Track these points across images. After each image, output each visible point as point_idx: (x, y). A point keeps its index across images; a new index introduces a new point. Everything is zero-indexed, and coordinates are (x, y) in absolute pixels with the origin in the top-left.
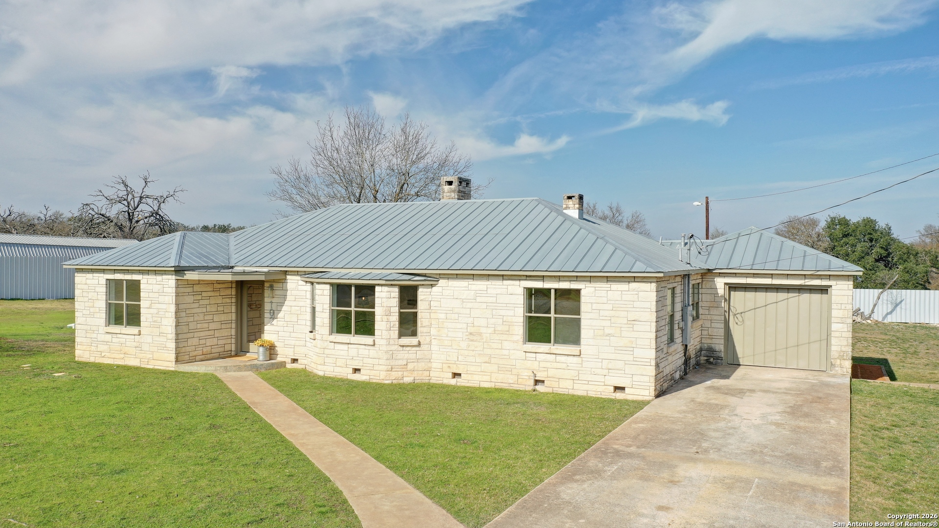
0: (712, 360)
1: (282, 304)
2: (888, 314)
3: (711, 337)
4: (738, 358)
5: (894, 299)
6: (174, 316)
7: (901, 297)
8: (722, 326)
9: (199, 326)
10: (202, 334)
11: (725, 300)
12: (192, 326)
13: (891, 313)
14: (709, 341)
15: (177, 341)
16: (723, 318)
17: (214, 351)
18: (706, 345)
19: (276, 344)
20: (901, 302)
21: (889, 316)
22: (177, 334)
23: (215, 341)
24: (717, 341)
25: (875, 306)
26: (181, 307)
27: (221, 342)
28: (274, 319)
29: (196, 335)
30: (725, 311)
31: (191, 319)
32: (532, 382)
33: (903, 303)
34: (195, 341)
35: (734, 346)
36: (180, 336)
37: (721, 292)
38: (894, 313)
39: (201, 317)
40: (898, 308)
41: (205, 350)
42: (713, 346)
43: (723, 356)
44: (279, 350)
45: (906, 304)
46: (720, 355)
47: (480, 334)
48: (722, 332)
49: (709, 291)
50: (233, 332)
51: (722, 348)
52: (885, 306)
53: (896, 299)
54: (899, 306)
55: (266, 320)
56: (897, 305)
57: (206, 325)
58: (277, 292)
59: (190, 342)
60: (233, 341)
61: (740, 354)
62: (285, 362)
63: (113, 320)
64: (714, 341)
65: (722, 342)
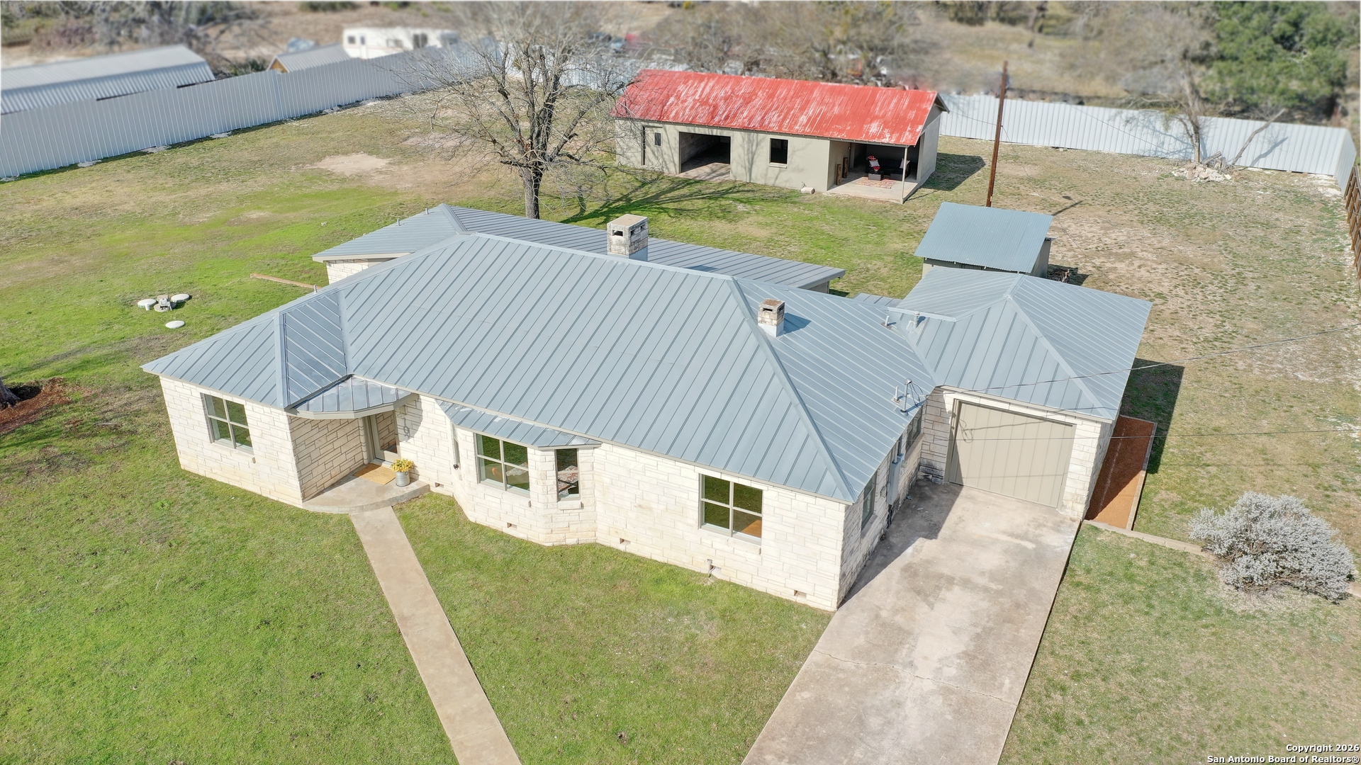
0: (931, 477)
1: (418, 424)
2: (1260, 157)
3: (932, 453)
4: (961, 478)
5: (1275, 136)
6: (292, 454)
7: (1285, 134)
8: (947, 443)
9: (322, 451)
10: (327, 458)
11: (954, 415)
12: (314, 455)
13: (1266, 155)
14: (929, 457)
15: (301, 478)
16: (948, 436)
17: (343, 469)
18: (925, 461)
19: (416, 464)
20: (1283, 141)
21: (1262, 160)
22: (299, 472)
23: (343, 457)
24: (939, 459)
25: (1243, 150)
26: (298, 441)
27: (349, 456)
28: (409, 437)
29: (320, 462)
30: (952, 428)
31: (313, 448)
32: (708, 567)
33: (1285, 143)
34: (321, 468)
35: (959, 465)
36: (303, 472)
37: (949, 407)
38: (1270, 156)
39: (323, 440)
40: (1277, 150)
41: (333, 473)
42: (933, 463)
43: (943, 475)
44: (420, 469)
45: (1289, 144)
46: (938, 472)
47: (650, 509)
48: (945, 450)
49: (935, 404)
50: (363, 439)
51: (943, 466)
52: (1259, 145)
53: (1277, 137)
54: (1278, 147)
55: (400, 437)
56: (1276, 145)
57: (330, 447)
58: (409, 410)
59: (315, 473)
60: (364, 449)
61: (964, 474)
62: (429, 485)
63: (217, 434)
64: (935, 458)
65: (945, 460)
